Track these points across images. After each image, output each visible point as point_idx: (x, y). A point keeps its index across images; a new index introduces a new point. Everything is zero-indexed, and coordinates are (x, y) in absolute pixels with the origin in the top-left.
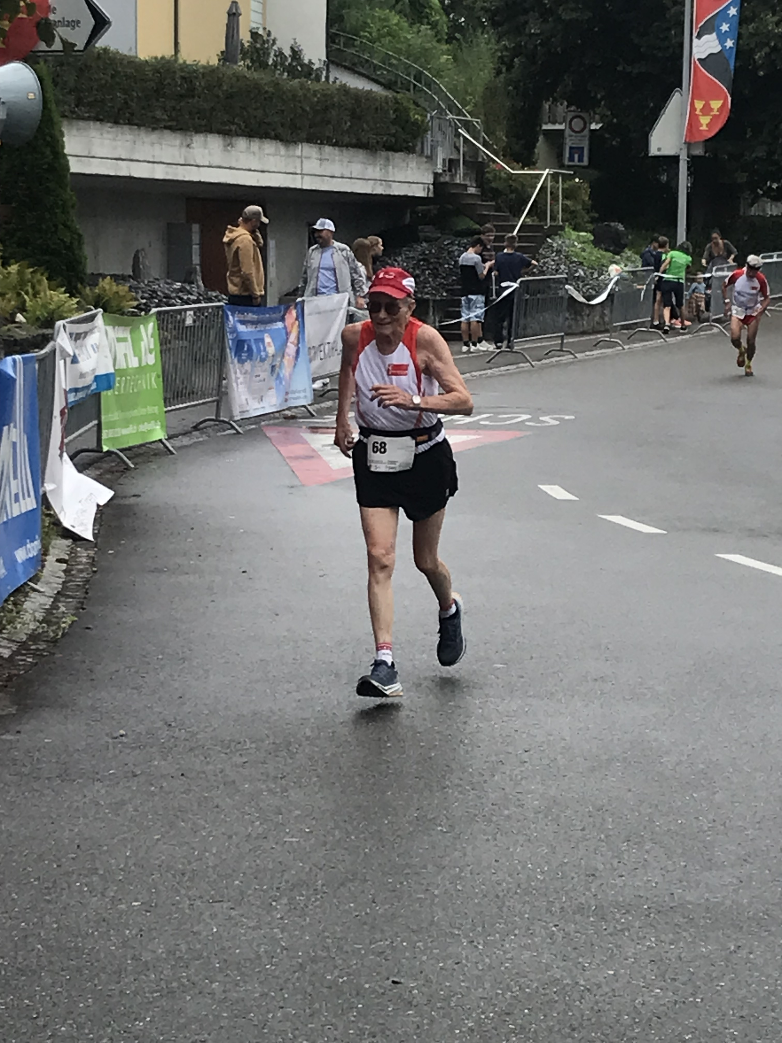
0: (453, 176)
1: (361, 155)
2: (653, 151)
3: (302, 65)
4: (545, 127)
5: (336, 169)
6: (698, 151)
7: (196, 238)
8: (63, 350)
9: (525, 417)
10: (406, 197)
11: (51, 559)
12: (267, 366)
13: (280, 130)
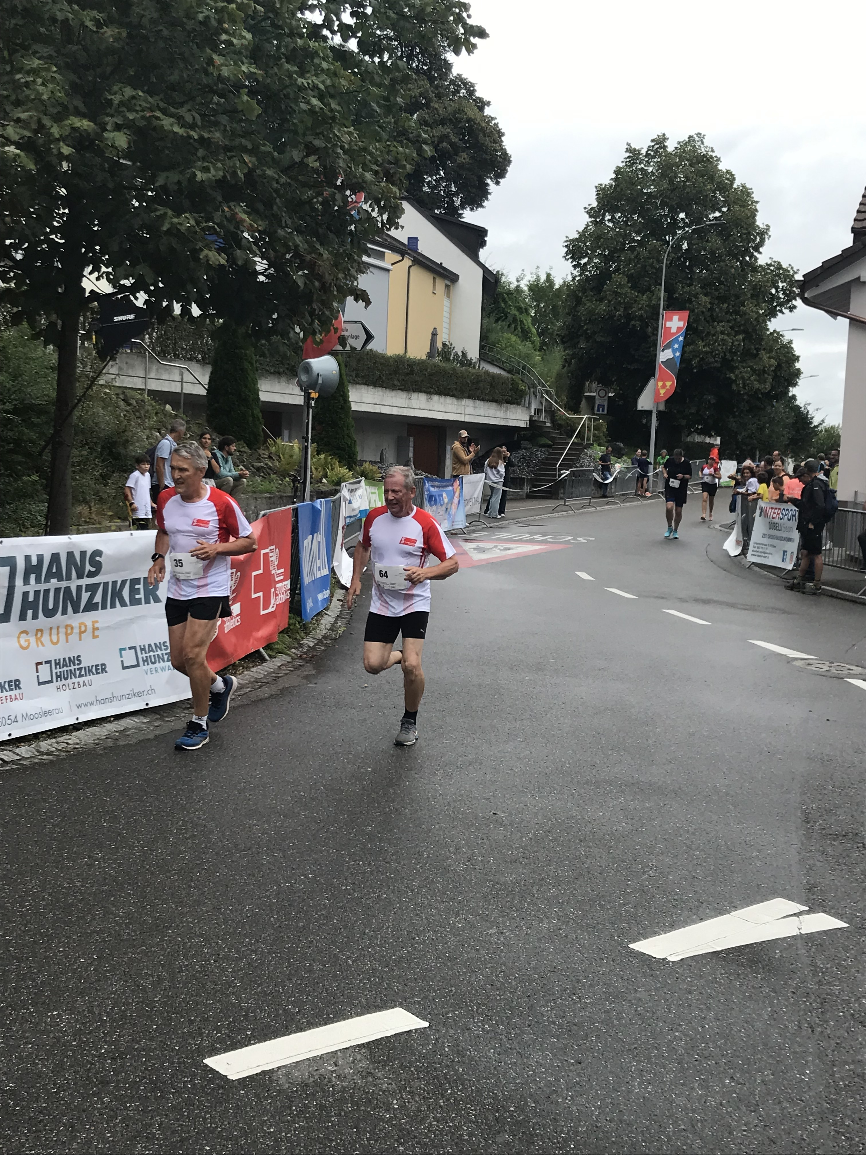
0: (539, 417)
1: (494, 404)
2: (639, 408)
3: (467, 360)
4: (586, 394)
5: (481, 412)
6: (662, 408)
7: (411, 444)
8: (344, 497)
9: (570, 538)
10: (516, 427)
11: (335, 599)
12: (444, 508)
13: (454, 392)
